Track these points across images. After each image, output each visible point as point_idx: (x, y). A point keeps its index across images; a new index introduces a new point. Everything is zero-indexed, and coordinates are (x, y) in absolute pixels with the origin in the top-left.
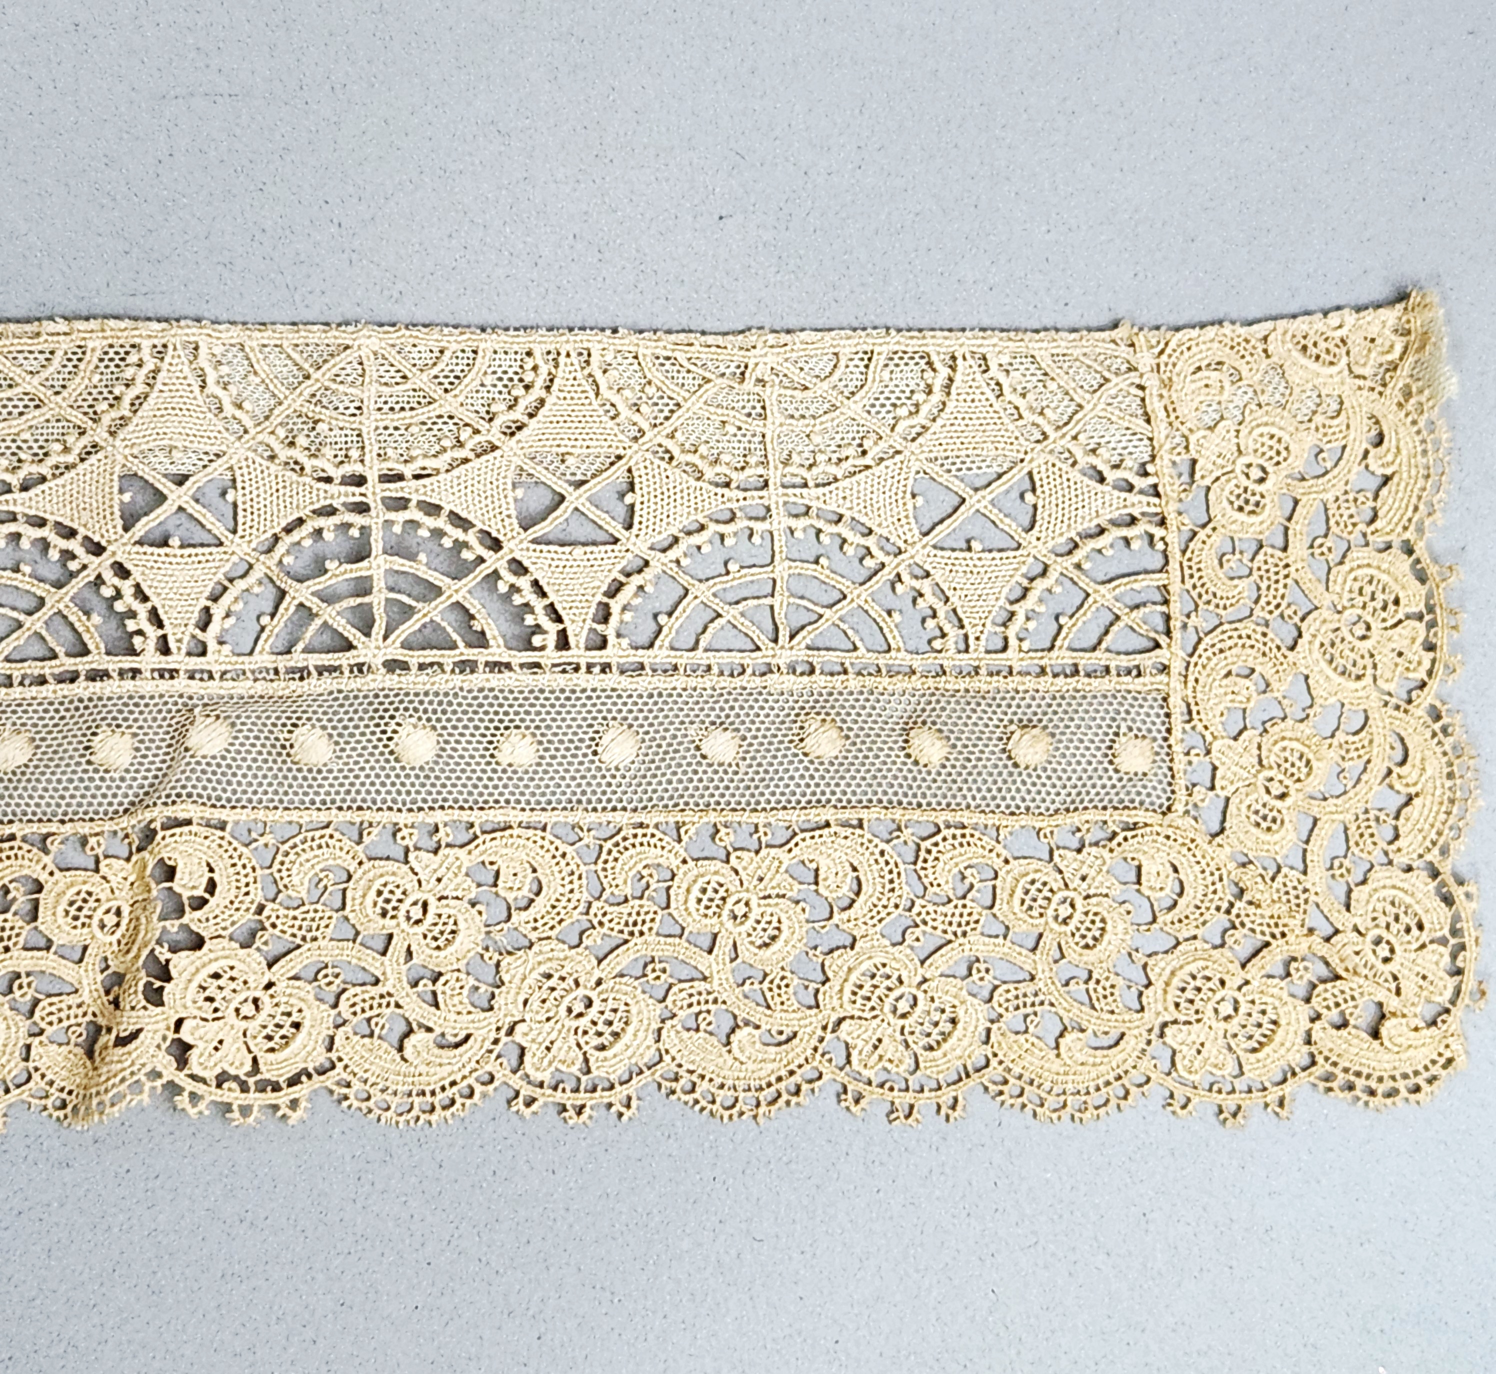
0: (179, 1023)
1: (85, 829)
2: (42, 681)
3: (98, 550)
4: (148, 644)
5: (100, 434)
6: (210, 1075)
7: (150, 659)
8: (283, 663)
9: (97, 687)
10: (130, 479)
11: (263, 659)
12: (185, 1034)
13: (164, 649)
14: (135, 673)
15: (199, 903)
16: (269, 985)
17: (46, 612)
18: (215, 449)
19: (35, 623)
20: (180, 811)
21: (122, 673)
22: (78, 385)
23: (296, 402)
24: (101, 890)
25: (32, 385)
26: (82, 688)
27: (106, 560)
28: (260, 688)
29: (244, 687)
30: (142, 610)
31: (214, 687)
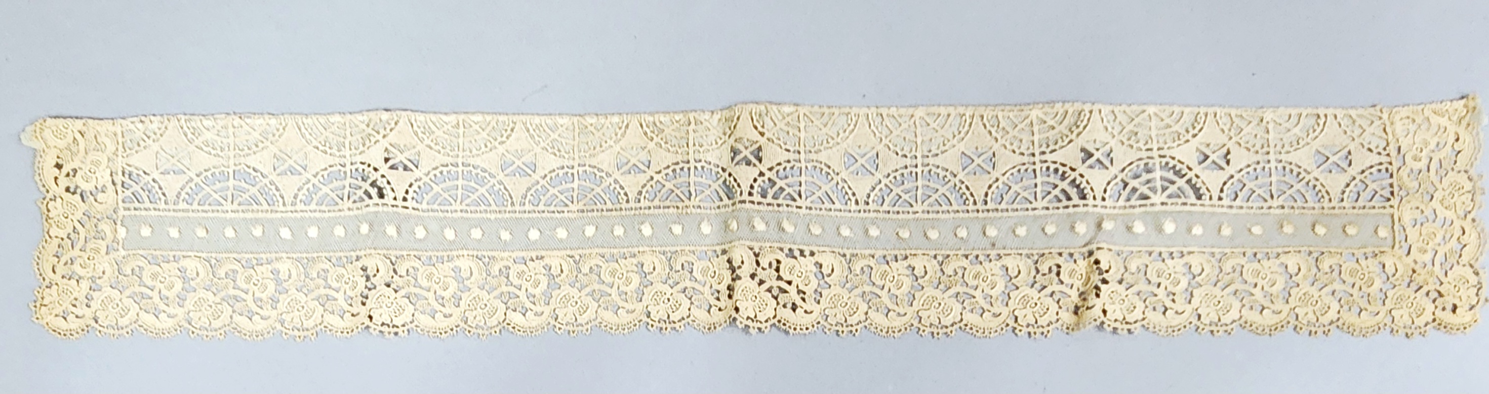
0: (1104, 304)
1: (1072, 251)
2: (1058, 208)
3: (1073, 170)
4: (1090, 196)
5: (1073, 136)
6: (1113, 319)
7: (1090, 201)
8: (1128, 204)
9: (1076, 209)
10: (1083, 150)
11: (1121, 202)
12: (1106, 308)
13: (1094, 198)
14: (1086, 205)
15: (1107, 271)
16: (1127, 296)
17: (1059, 189)
18: (1106, 141)
19: (1057, 192)
20: (1099, 246)
21: (1084, 205)
22: (1066, 122)
23: (1130, 127)
24: (1077, 269)
25: (1052, 123)
26: (1071, 210)
27: (1077, 173)
28: (1121, 211)
29: (1116, 211)
30: (1089, 187)
31: (1108, 211)
